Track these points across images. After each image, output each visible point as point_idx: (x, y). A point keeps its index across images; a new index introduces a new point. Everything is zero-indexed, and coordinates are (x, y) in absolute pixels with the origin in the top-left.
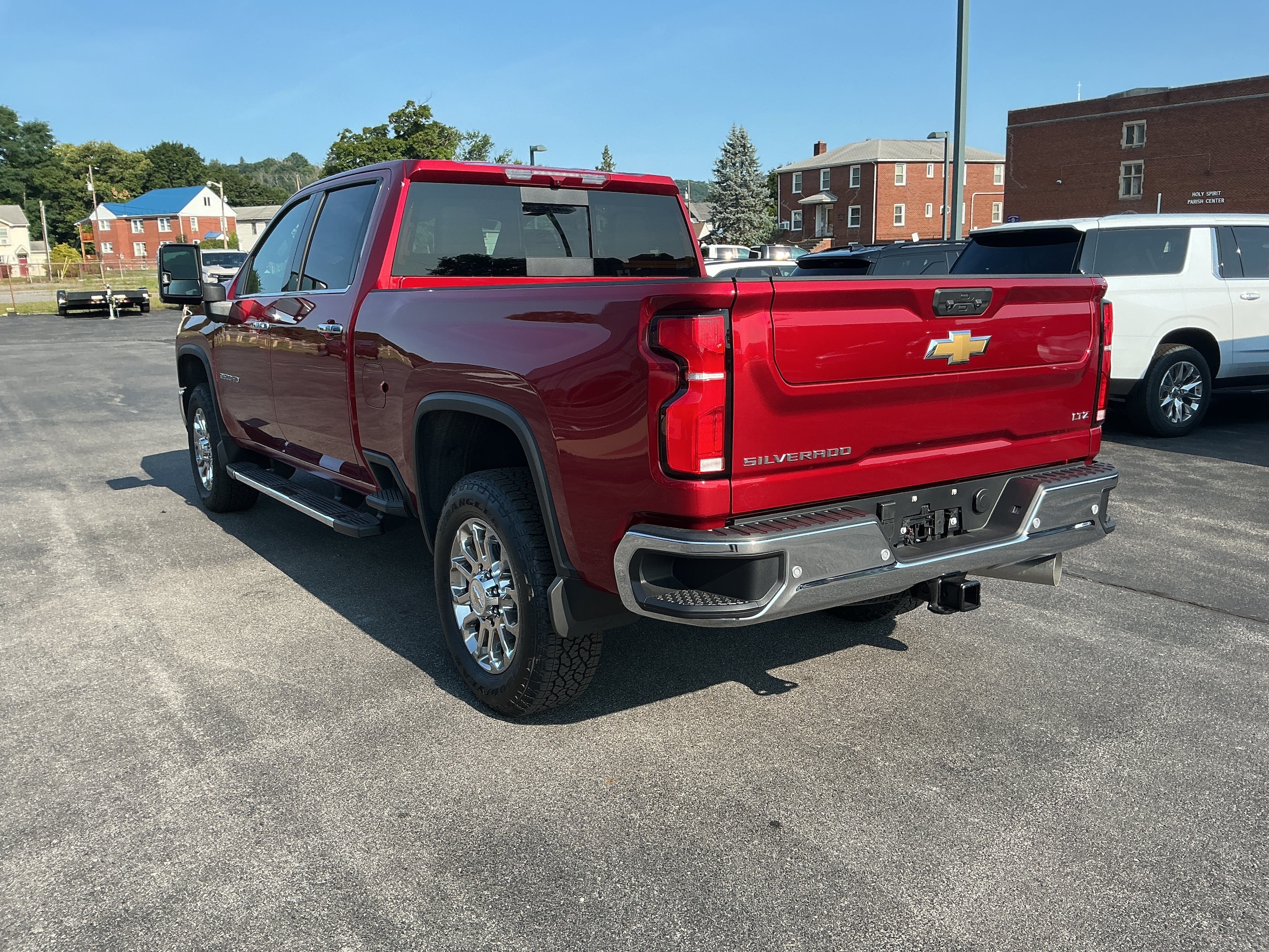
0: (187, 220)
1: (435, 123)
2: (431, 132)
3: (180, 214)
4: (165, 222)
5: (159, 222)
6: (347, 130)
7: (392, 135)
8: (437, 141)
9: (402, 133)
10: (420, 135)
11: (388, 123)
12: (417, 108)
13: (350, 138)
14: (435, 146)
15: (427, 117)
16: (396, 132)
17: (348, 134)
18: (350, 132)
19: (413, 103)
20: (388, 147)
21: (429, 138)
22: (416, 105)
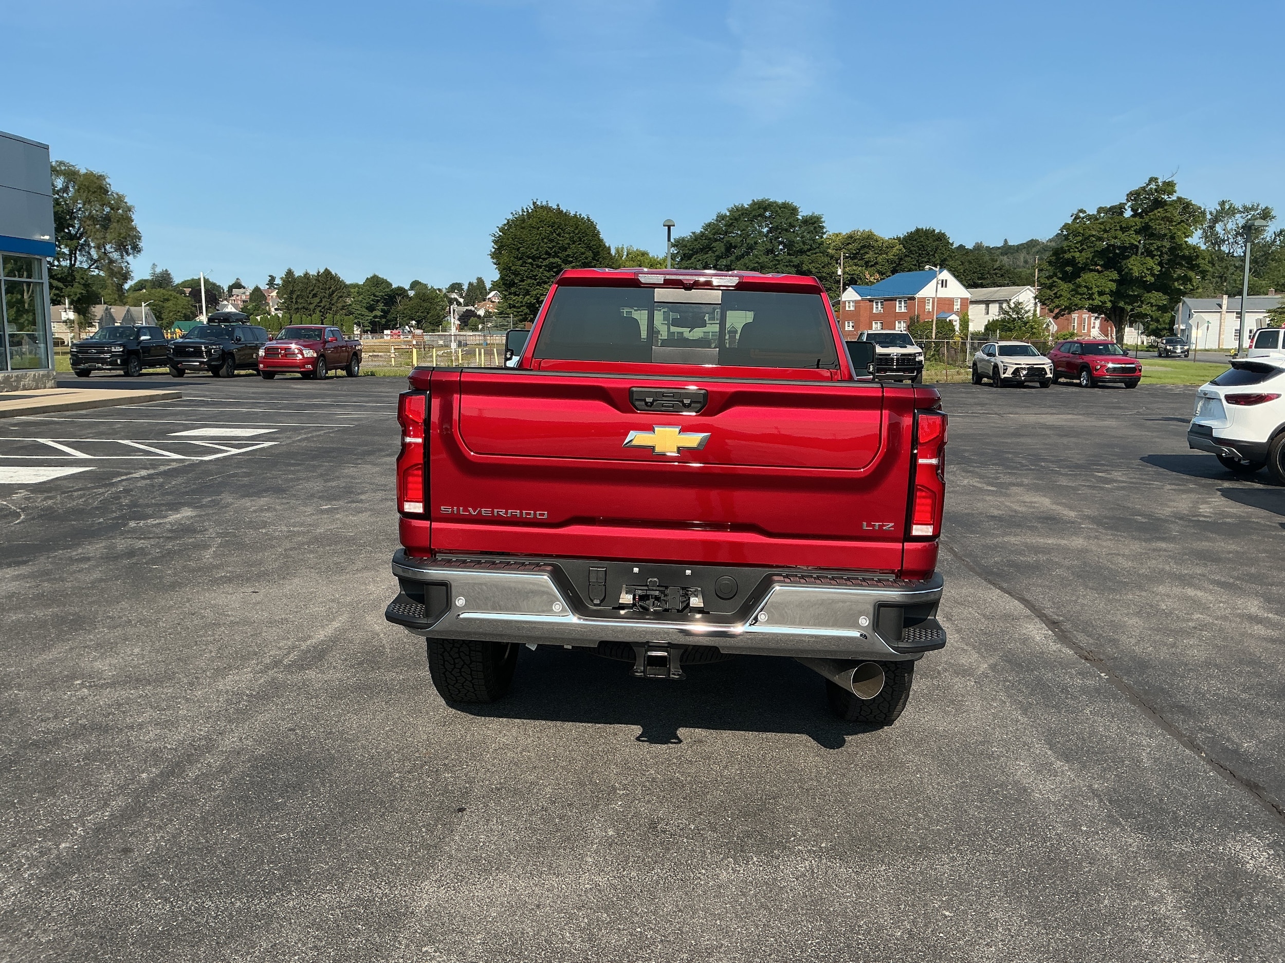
0: (923, 301)
1: (1179, 199)
2: (1170, 209)
3: (917, 296)
4: (903, 303)
5: (897, 303)
6: (1081, 211)
7: (1128, 213)
8: (1178, 218)
9: (1140, 211)
10: (1159, 212)
11: (1125, 201)
12: (1160, 184)
13: (1083, 218)
14: (1174, 223)
15: (1170, 193)
16: (1132, 210)
17: (1081, 215)
18: (1085, 212)
19: (1157, 178)
20: (1121, 226)
21: (1168, 215)
22: (1159, 181)
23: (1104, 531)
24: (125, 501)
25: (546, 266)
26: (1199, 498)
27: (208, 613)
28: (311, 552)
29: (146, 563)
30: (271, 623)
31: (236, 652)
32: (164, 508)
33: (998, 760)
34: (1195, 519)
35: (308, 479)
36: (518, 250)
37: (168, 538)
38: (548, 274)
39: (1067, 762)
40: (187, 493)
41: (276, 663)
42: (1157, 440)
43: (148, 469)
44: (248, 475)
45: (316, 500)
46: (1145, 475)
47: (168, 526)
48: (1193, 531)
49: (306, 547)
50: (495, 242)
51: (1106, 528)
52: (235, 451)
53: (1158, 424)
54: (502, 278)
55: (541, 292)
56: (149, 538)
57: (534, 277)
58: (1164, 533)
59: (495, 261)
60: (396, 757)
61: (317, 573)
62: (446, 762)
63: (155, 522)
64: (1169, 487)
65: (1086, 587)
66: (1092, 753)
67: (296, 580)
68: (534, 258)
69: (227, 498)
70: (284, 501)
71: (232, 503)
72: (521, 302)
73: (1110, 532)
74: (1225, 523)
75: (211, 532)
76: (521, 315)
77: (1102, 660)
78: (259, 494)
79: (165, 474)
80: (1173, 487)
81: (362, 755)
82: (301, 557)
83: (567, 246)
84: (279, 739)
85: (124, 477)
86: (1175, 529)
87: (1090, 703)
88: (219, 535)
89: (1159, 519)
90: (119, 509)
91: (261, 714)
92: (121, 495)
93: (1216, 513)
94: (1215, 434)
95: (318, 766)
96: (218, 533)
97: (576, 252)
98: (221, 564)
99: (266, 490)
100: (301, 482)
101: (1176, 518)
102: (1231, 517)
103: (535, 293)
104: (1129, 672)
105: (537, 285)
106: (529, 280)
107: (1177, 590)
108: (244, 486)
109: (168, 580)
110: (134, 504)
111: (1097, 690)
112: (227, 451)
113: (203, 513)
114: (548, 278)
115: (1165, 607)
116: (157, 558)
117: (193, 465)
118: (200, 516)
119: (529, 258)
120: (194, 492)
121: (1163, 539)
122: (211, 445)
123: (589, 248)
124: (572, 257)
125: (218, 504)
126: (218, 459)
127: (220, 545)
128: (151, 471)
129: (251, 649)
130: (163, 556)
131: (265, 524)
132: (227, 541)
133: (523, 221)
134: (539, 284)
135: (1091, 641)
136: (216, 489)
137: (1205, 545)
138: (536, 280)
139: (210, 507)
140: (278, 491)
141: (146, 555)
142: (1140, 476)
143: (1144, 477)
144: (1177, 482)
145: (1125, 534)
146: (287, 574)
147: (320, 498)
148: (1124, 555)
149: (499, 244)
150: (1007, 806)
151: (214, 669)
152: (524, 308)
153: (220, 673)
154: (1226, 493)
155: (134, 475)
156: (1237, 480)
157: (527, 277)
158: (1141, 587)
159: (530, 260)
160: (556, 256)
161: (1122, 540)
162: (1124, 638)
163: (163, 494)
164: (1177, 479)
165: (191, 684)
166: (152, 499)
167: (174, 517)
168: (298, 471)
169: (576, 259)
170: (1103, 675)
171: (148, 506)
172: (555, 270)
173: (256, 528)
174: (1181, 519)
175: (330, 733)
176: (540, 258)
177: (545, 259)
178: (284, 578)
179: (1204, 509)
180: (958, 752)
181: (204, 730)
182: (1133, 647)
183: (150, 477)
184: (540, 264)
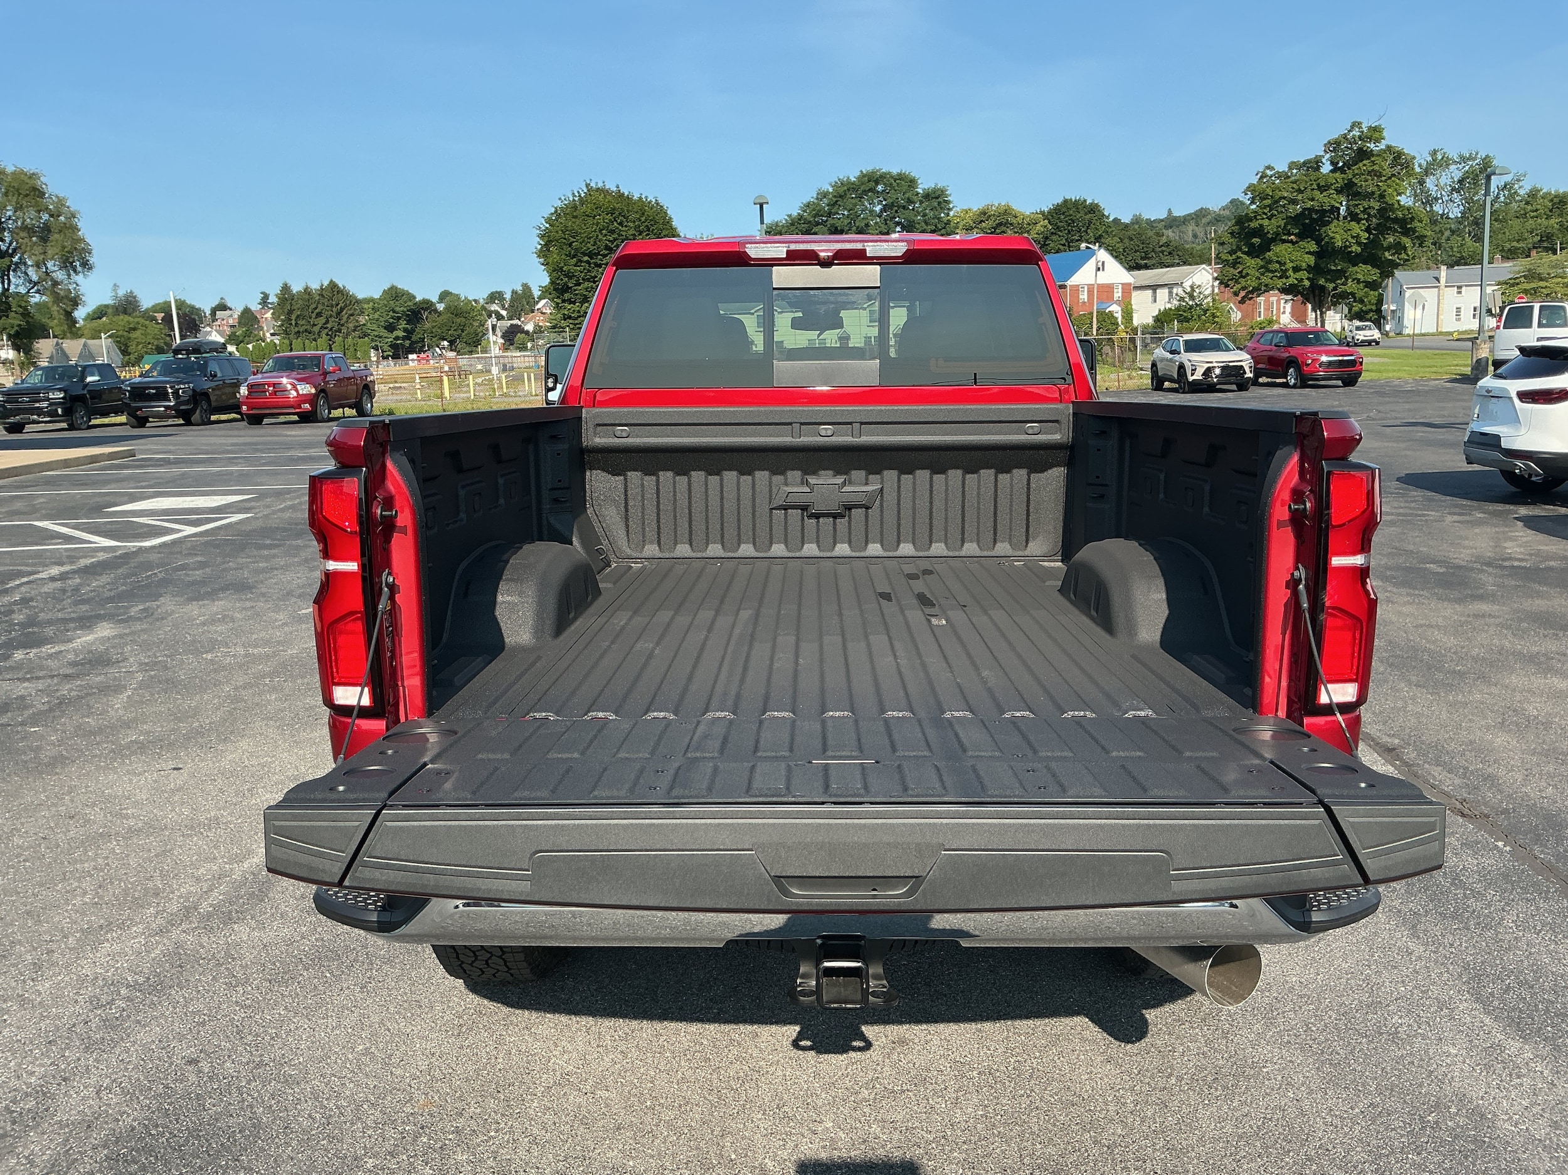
0: (1076, 289)
1: (1389, 148)
2: (1378, 160)
3: (1069, 283)
6: (1269, 168)
7: (1326, 168)
8: (1388, 172)
9: (1341, 164)
10: (1364, 165)
11: (1322, 153)
12: (1365, 130)
13: (1271, 176)
14: (1383, 178)
15: (1377, 141)
16: (1332, 163)
17: (1269, 173)
18: (1273, 169)
19: (1360, 123)
20: (1318, 185)
21: (1376, 168)
22: (1363, 126)
23: (1395, 590)
24: (19, 618)
26: (1497, 532)
27: (96, 814)
28: (274, 689)
29: (22, 724)
30: (192, 827)
31: (126, 892)
32: (72, 625)
33: (1411, 1044)
34: (1507, 564)
35: (285, 568)
36: (570, 245)
37: (66, 676)
39: (1525, 1039)
40: (111, 599)
41: (188, 911)
42: (1408, 453)
43: (61, 564)
44: (202, 565)
45: (294, 600)
46: (1412, 502)
47: (71, 657)
48: (1513, 583)
49: (267, 681)
50: (542, 237)
51: (1395, 585)
52: (190, 530)
53: (1400, 432)
54: (552, 283)
56: (38, 678)
57: (593, 279)
58: (1478, 588)
59: (542, 260)
60: (373, 1115)
61: (278, 728)
62: (461, 1123)
63: (53, 650)
64: (1449, 518)
65: (1409, 683)
66: (1557, 1015)
67: (243, 744)
68: (591, 255)
69: (167, 603)
70: (248, 604)
71: (173, 612)
72: (579, 312)
73: (1403, 591)
74: (1551, 569)
75: (132, 663)
77: (1487, 816)
78: (212, 595)
79: (88, 571)
80: (1456, 518)
81: (310, 1116)
82: (257, 699)
84: (167, 1087)
85: (25, 579)
86: (1488, 580)
87: (1507, 904)
88: (144, 667)
89: (1460, 567)
90: (6, 631)
91: (144, 1026)
92: (15, 608)
93: (1531, 555)
94: (1504, 444)
95: (228, 1150)
96: (141, 664)
98: (135, 720)
99: (224, 589)
100: (275, 572)
101: (1483, 564)
102: (1552, 558)
104: (1537, 839)
106: (586, 283)
107: (1538, 681)
108: (193, 583)
109: (47, 753)
110: (31, 622)
111: (1506, 877)
112: (180, 531)
113: (127, 631)
115: (1535, 713)
116: (41, 713)
117: (128, 556)
118: (121, 636)
119: (584, 254)
120: (120, 597)
121: (1481, 598)
122: (158, 523)
125: (152, 614)
126: (164, 545)
127: (141, 686)
128: (67, 568)
129: (150, 884)
130: (51, 710)
131: (212, 646)
132: (152, 677)
133: (575, 208)
135: (1457, 781)
136: (150, 591)
137: (1540, 605)
139: (139, 619)
140: (242, 588)
141: (26, 707)
142: (1407, 505)
143: (1413, 505)
144: (1457, 510)
145: (1425, 593)
146: (232, 732)
147: (299, 596)
148: (1438, 627)
149: (546, 239)
150: (1466, 1157)
151: (82, 930)
153: (92, 937)
154: (1530, 523)
155: (40, 576)
156: (1534, 503)
157: (583, 279)
158: (1483, 677)
159: (586, 258)
161: (1426, 602)
162: (1502, 772)
163: (76, 603)
164: (1456, 506)
165: (37, 966)
166: (58, 611)
167: (84, 640)
168: (274, 556)
170: (1500, 844)
171: (50, 622)
173: (197, 652)
174: (1489, 564)
175: (258, 1066)
176: (598, 254)
177: (605, 256)
178: (225, 740)
179: (1512, 548)
180: (1339, 1032)
181: (37, 1071)
182: (1524, 789)
183: (63, 577)
184: (599, 262)
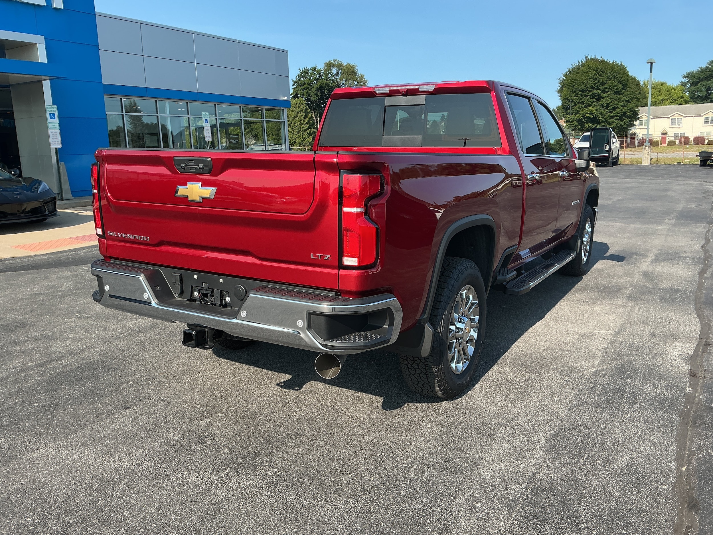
25: (591, 95)
36: (573, 87)
38: (591, 100)
50: (561, 83)
54: (563, 105)
55: (586, 111)
57: (583, 103)
59: (559, 94)
68: (583, 91)
72: (574, 119)
76: (573, 127)
83: (605, 82)
97: (611, 86)
103: (582, 112)
105: (584, 107)
106: (579, 105)
114: (592, 103)
119: (580, 91)
123: (620, 82)
124: (608, 89)
133: (579, 68)
134: (586, 107)
138: (583, 104)
149: (562, 84)
152: (575, 122)
157: (578, 103)
159: (580, 93)
160: (598, 88)
169: (611, 90)
172: (596, 97)
176: (587, 90)
177: (590, 91)
184: (587, 94)
